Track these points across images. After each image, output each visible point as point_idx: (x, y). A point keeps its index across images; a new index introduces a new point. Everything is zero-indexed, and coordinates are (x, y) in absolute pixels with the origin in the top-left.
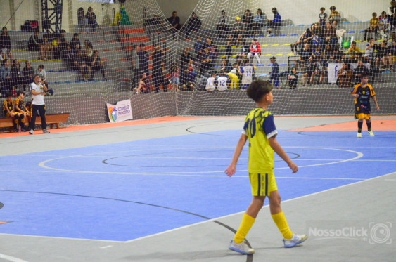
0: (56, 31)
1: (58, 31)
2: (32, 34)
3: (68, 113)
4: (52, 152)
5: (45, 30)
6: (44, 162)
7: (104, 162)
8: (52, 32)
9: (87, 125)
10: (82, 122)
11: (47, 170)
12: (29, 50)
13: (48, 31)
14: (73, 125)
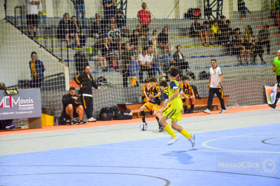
0: (218, 17)
1: (219, 18)
2: (193, 21)
3: (228, 96)
4: (214, 132)
5: (207, 17)
6: (207, 142)
7: (263, 142)
8: (213, 19)
9: (246, 107)
10: (241, 104)
11: (209, 149)
12: (192, 36)
13: (209, 18)
14: (233, 107)
